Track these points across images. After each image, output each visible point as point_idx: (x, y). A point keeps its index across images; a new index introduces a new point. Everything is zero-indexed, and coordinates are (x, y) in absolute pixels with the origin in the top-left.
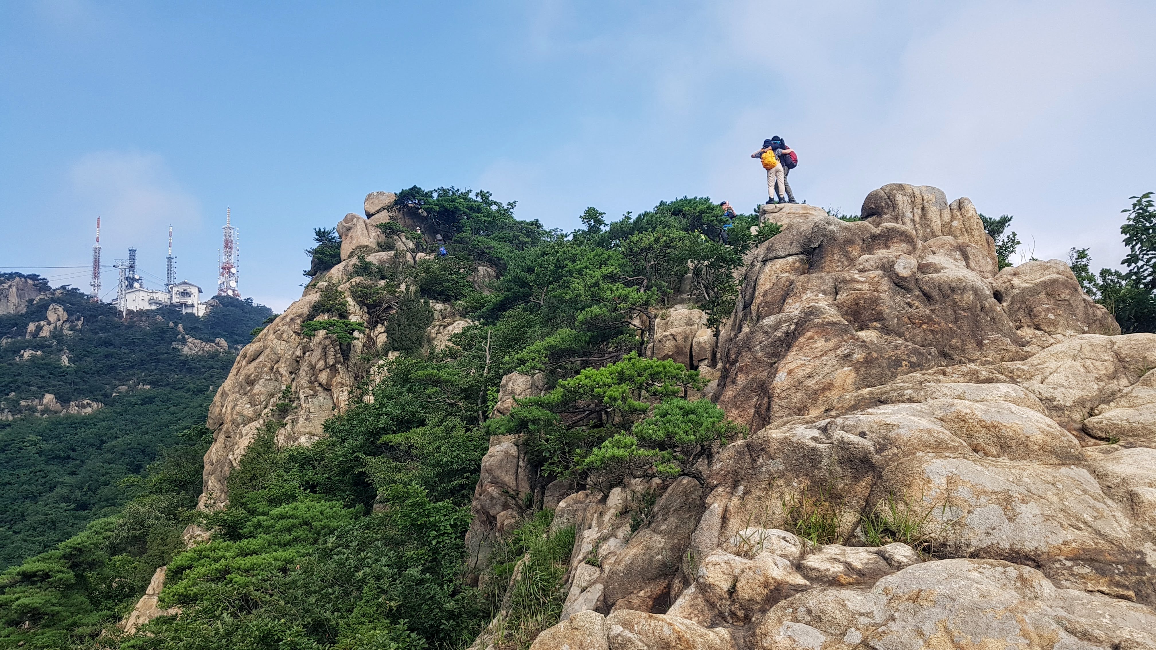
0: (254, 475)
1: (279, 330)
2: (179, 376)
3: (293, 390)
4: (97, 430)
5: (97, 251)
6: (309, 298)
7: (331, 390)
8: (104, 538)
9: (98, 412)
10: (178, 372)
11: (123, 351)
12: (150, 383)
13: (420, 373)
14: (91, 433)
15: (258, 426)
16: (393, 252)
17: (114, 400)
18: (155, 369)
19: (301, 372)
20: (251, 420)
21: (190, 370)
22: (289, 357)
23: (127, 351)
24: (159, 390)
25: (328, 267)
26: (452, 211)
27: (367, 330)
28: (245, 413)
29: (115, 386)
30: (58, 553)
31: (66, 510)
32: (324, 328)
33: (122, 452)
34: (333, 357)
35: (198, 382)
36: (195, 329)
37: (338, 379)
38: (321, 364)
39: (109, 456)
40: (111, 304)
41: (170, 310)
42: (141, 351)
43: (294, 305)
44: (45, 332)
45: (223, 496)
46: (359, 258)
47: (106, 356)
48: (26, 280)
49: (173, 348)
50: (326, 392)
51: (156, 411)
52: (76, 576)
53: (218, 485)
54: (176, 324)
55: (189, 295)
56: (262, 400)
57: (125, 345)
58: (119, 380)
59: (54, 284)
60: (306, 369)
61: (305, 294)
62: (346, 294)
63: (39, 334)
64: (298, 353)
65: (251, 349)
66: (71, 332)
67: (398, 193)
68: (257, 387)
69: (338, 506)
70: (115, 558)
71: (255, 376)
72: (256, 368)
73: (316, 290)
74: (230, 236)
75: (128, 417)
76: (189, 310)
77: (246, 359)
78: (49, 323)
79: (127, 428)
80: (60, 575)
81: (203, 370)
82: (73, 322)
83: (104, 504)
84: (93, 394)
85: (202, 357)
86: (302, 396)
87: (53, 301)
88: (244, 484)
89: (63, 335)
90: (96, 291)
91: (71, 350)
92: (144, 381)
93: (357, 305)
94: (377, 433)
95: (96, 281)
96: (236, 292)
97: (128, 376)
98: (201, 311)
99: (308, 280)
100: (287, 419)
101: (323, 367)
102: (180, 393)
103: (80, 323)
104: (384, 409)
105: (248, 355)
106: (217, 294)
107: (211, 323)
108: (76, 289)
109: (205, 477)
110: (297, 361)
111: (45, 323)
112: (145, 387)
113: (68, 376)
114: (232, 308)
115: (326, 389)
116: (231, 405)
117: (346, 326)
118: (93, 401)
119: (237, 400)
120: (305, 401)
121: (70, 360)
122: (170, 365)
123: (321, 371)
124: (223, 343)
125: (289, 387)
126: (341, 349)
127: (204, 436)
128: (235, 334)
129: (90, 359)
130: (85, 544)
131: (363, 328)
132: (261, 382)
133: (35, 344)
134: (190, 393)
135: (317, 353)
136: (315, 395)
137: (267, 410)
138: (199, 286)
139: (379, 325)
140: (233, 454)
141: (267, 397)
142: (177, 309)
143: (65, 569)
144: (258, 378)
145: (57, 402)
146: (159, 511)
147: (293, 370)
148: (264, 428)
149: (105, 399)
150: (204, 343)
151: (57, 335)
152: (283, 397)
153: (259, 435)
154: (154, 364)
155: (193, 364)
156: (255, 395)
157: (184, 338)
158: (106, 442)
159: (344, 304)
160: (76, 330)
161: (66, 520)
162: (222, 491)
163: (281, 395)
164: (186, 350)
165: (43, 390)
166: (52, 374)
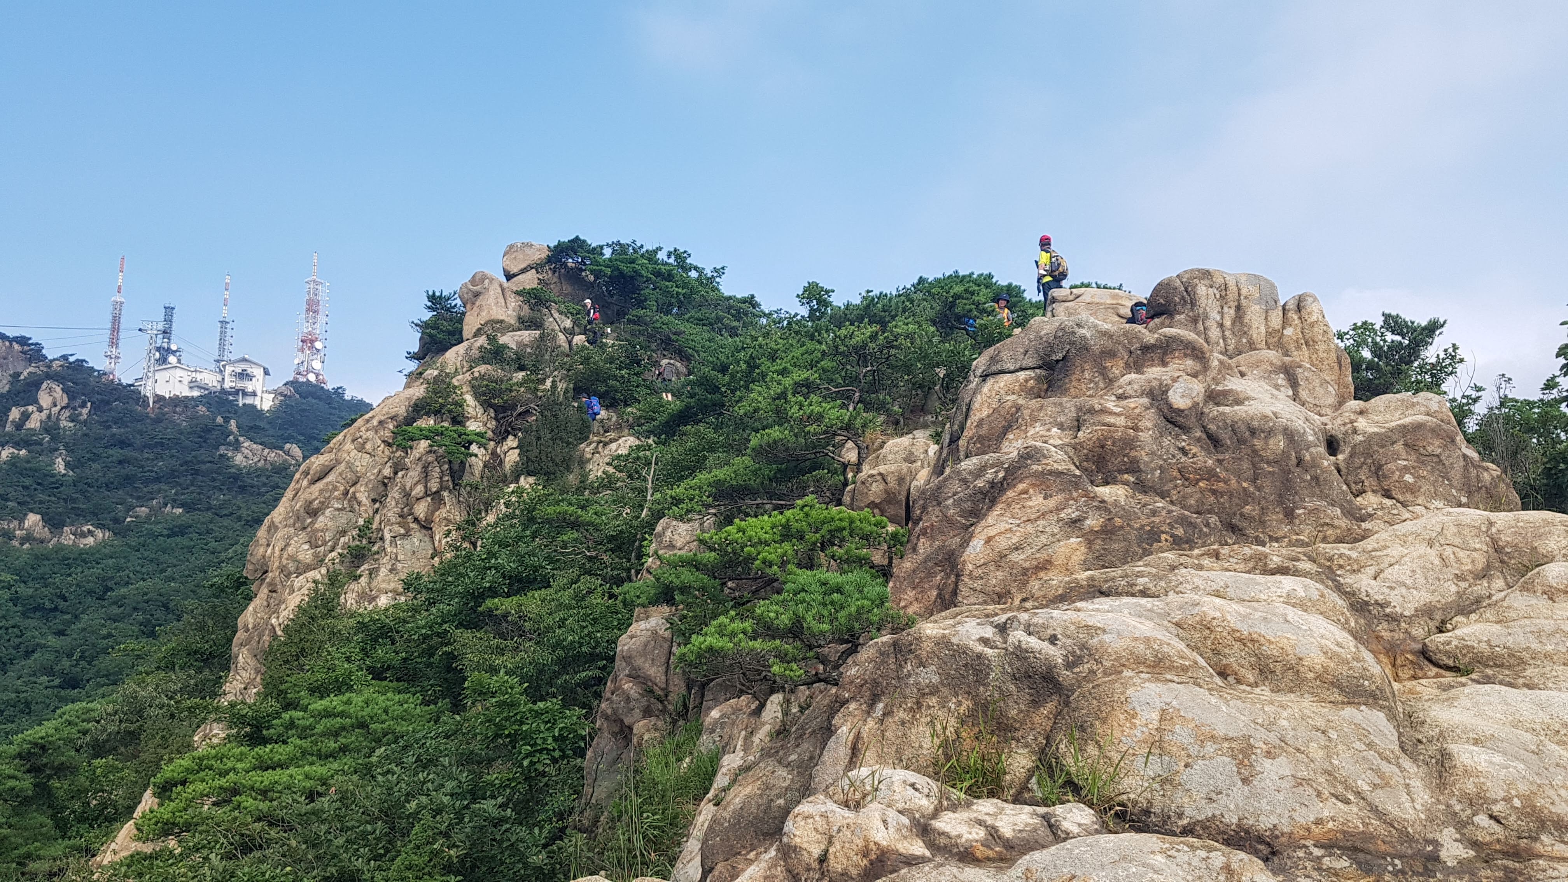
0: (303, 649)
1: (361, 437)
2: (226, 498)
3: (374, 527)
4: (100, 571)
5: (118, 307)
6: (410, 391)
7: (431, 529)
8: (79, 732)
9: (104, 544)
10: (225, 492)
11: (146, 455)
12: (182, 505)
13: (550, 510)
14: (91, 576)
15: (318, 577)
16: (538, 332)
17: (129, 528)
18: (192, 485)
19: (388, 500)
20: (309, 568)
21: (243, 489)
22: (372, 477)
23: (151, 456)
24: (196, 516)
25: (444, 348)
26: (632, 277)
27: (492, 443)
28: (301, 557)
29: (131, 508)
30: (13, 749)
31: (46, 688)
32: (427, 438)
33: (134, 605)
34: (438, 480)
35: (254, 507)
36: (255, 428)
37: (442, 513)
38: (419, 490)
39: (115, 610)
40: (133, 385)
41: (219, 398)
42: (172, 456)
43: (387, 402)
44: (34, 423)
45: (258, 679)
46: (489, 339)
47: (120, 462)
48: (11, 345)
49: (220, 455)
50: (424, 531)
51: (188, 547)
52: (36, 785)
53: (252, 662)
54: (227, 420)
55: (250, 377)
56: (327, 538)
57: (150, 447)
58: (138, 498)
59: (50, 353)
60: (397, 496)
61: (408, 386)
62: (465, 390)
63: (24, 424)
64: (387, 471)
65: (317, 463)
66: (71, 425)
67: (552, 245)
68: (321, 519)
69: (412, 703)
70: (97, 762)
71: (320, 502)
72: (321, 491)
73: (422, 381)
74: (316, 295)
75: (146, 554)
76: (249, 401)
77: (309, 477)
78: (40, 410)
79: (144, 570)
80: (11, 783)
81: (263, 490)
82: (75, 409)
83: (104, 680)
84: (97, 516)
85: (263, 470)
86: (387, 536)
87: (48, 376)
88: (287, 662)
89: (59, 428)
90: (113, 364)
91: (70, 450)
92: (175, 501)
93: (479, 407)
94: (479, 596)
95: (114, 350)
96: (321, 377)
97: (151, 493)
98: (266, 403)
99: (413, 366)
100: (362, 568)
101: (421, 494)
102: (226, 522)
103: (85, 411)
104: (493, 561)
105: (311, 472)
106: (291, 379)
107: (280, 421)
108: (84, 360)
109: (235, 649)
110: (385, 483)
111: (35, 409)
112: (174, 511)
113: (62, 489)
114: (314, 401)
115: (424, 527)
116: (281, 544)
117: (459, 436)
118: (97, 528)
119: (290, 538)
120: (391, 543)
121: (67, 465)
122: (214, 480)
123: (418, 499)
124: (296, 451)
125: (369, 522)
126: (451, 468)
127: (242, 588)
128: (315, 439)
129: (96, 466)
130: (50, 738)
131: (484, 441)
132: (328, 512)
133: (17, 439)
134: (243, 523)
135: (414, 474)
136: (407, 535)
137: (333, 554)
138: (266, 366)
139: (511, 437)
140: (278, 617)
141: (335, 536)
142: (231, 398)
143: (19, 774)
144: (323, 506)
145: (44, 527)
146: (167, 696)
147: (377, 497)
148: (326, 581)
149: (116, 526)
150: (267, 451)
151: (50, 427)
152: (359, 536)
153: (316, 590)
154: (190, 477)
155: (249, 481)
156: (317, 530)
157: (237, 440)
158: (112, 589)
159: (460, 404)
160: (79, 422)
161: (48, 701)
162: (257, 672)
163: (355, 532)
164: (239, 459)
165: (24, 508)
166: (39, 484)
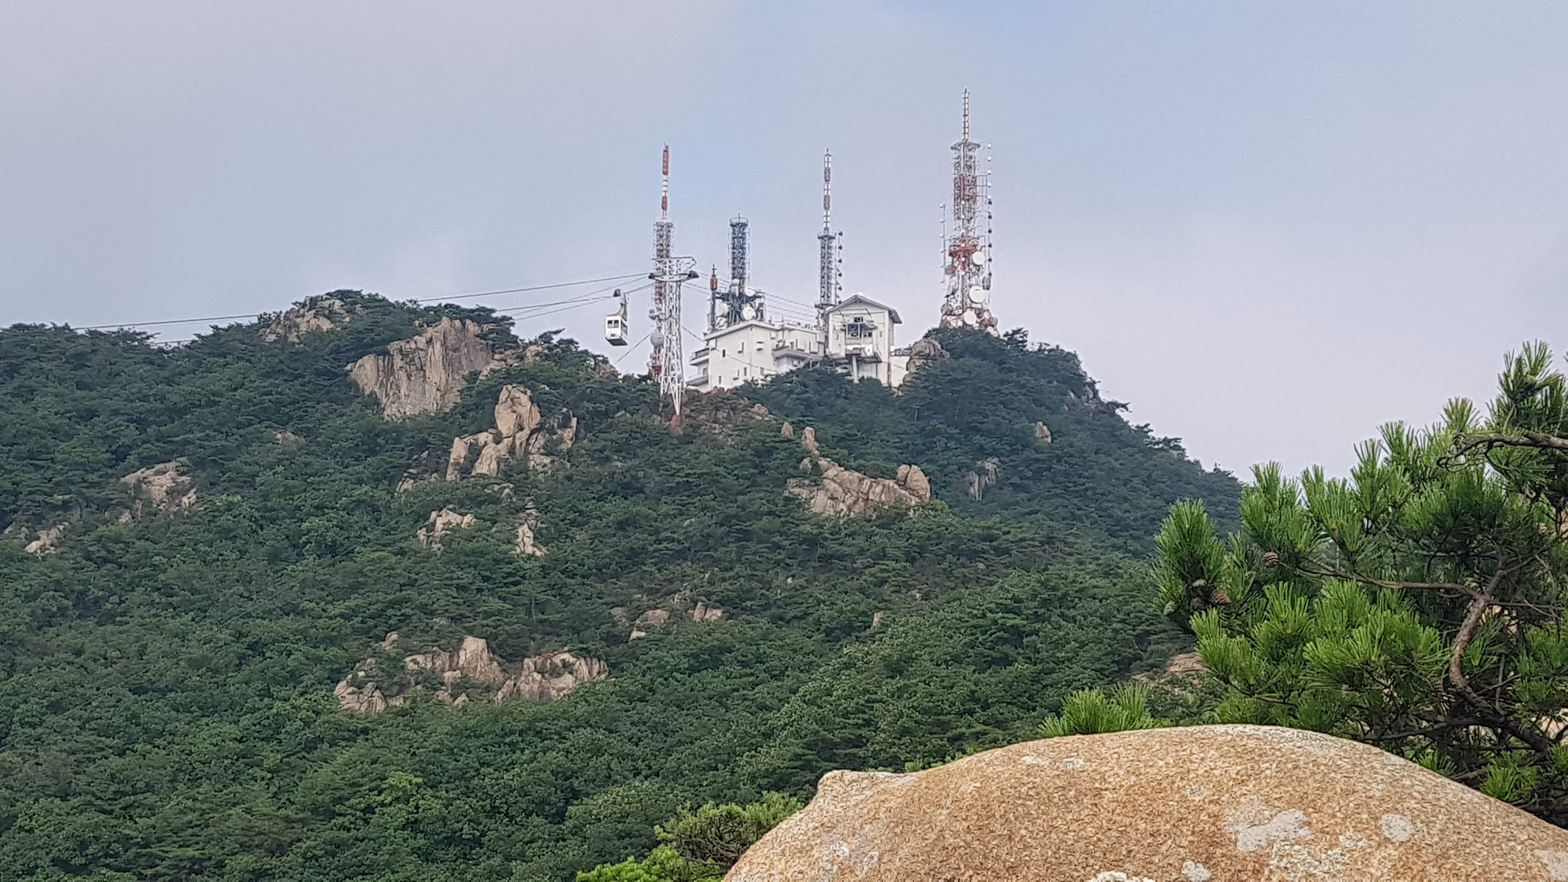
2: (797, 582)
5: (664, 231)
9: (590, 687)
10: (796, 569)
11: (664, 509)
12: (721, 603)
17: (635, 652)
18: (739, 561)
21: (825, 563)
23: (671, 509)
24: (747, 622)
29: (639, 611)
36: (845, 440)
40: (646, 378)
41: (822, 373)
42: (705, 509)
44: (485, 466)
48: (464, 324)
49: (787, 499)
54: (797, 428)
55: (868, 331)
57: (669, 491)
63: (472, 467)
66: (547, 460)
76: (869, 372)
78: (498, 438)
81: (859, 563)
82: (552, 431)
84: (579, 634)
85: (861, 521)
87: (509, 377)
89: (527, 470)
91: (543, 508)
92: (708, 595)
98: (896, 374)
103: (568, 434)
106: (937, 325)
108: (571, 342)
111: (490, 438)
112: (709, 614)
113: (525, 584)
114: (973, 361)
118: (578, 655)
124: (918, 478)
133: (464, 495)
142: (838, 372)
145: (491, 661)
150: (867, 482)
151: (512, 468)
154: (734, 546)
155: (836, 545)
165: (459, 626)
166: (486, 579)
